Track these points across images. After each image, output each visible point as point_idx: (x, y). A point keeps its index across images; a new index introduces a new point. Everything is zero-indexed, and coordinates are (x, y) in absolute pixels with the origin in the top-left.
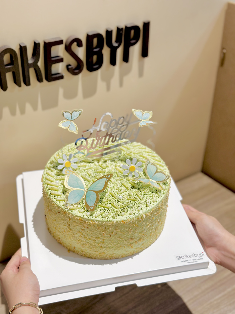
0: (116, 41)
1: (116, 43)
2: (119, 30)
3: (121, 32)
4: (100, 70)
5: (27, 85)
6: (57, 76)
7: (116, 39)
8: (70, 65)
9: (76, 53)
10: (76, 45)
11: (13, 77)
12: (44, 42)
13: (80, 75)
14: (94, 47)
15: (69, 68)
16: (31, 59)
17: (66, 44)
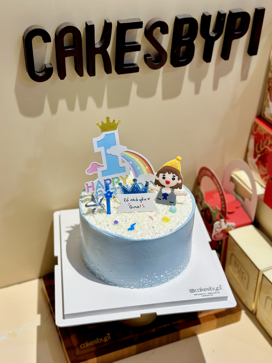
0: (214, 31)
1: (213, 32)
2: (220, 16)
3: (223, 19)
4: (188, 66)
5: (90, 76)
6: (131, 67)
7: (214, 28)
8: (149, 55)
9: (159, 40)
10: (160, 31)
11: (74, 63)
12: (118, 23)
13: (162, 69)
14: (183, 35)
15: (147, 59)
16: (99, 43)
17: (146, 28)
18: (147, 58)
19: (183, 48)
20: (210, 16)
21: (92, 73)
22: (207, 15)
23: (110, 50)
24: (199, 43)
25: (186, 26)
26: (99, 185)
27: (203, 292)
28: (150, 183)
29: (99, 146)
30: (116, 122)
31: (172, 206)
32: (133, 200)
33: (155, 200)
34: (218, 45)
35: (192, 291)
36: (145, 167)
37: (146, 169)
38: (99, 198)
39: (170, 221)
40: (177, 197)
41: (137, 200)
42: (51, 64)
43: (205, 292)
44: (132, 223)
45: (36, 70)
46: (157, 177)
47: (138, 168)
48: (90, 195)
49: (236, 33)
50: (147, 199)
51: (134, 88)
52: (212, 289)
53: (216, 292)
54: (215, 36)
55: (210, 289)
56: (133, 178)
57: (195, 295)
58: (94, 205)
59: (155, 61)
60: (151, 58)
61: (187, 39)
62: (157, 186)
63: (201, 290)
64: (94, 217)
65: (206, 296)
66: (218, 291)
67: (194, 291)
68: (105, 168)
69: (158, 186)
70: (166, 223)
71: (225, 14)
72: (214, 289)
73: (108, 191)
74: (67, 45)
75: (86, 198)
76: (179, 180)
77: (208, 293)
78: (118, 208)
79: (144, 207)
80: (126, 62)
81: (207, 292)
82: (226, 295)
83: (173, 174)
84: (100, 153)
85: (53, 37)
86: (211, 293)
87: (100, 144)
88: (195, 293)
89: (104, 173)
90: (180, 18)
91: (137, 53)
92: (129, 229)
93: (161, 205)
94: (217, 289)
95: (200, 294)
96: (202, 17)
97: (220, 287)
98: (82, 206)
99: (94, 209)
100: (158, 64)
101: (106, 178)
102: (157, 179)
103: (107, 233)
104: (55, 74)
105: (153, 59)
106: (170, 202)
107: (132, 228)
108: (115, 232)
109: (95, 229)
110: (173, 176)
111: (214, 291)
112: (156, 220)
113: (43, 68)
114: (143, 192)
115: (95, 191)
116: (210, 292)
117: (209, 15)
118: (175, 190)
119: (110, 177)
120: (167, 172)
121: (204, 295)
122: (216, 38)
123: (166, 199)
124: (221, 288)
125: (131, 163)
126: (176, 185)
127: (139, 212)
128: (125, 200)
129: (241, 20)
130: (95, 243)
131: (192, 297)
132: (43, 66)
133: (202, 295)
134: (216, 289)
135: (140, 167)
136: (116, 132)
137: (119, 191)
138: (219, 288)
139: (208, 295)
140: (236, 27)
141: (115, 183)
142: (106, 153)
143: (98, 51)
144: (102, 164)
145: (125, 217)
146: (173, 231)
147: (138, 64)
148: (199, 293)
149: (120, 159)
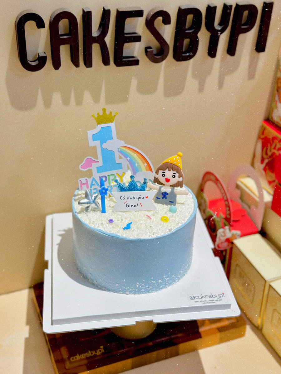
0: (220, 24)
1: (218, 26)
2: (226, 8)
3: (229, 11)
4: (192, 61)
5: (87, 67)
6: (131, 59)
7: (220, 21)
8: (150, 48)
9: (161, 32)
10: (162, 21)
11: (70, 53)
12: (118, 11)
13: (164, 63)
14: (187, 27)
15: (147, 51)
16: (97, 31)
17: (148, 18)
18: (149, 50)
19: (186, 41)
20: (215, 8)
21: (88, 63)
22: (212, 6)
23: (109, 39)
24: (203, 36)
25: (190, 17)
26: (94, 183)
27: (204, 299)
28: (148, 181)
29: (94, 139)
30: (113, 114)
31: (172, 205)
32: (130, 198)
33: (153, 199)
34: (224, 39)
35: (192, 298)
36: (144, 164)
37: (145, 166)
38: (93, 195)
39: (169, 221)
40: (177, 196)
41: (134, 198)
42: (45, 53)
43: (206, 299)
44: (128, 222)
45: (28, 59)
46: (156, 174)
47: (136, 165)
48: (83, 194)
49: (243, 27)
50: (145, 198)
51: (134, 83)
52: (214, 296)
53: (218, 299)
54: (221, 29)
55: (212, 296)
56: (131, 175)
57: (195, 302)
58: (88, 203)
59: (157, 55)
60: (152, 51)
61: (190, 31)
62: (156, 185)
63: (202, 297)
64: (87, 215)
65: (208, 303)
66: (220, 299)
67: (194, 298)
68: (100, 164)
69: (158, 184)
70: (165, 223)
71: (231, 6)
72: (216, 296)
73: (103, 187)
74: (63, 33)
75: (79, 196)
76: (179, 177)
77: (210, 301)
78: (113, 207)
79: (141, 206)
80: (125, 54)
81: (209, 299)
82: (230, 303)
83: (174, 171)
84: (95, 147)
85: (47, 24)
86: (212, 301)
87: (95, 137)
88: (196, 300)
89: (99, 170)
90: (183, 8)
91: (137, 44)
92: (125, 229)
93: (160, 205)
94: (220, 297)
95: (201, 301)
96: (207, 8)
97: (223, 294)
98: (75, 204)
99: (88, 207)
100: (159, 57)
101: (102, 174)
102: (157, 176)
103: (102, 231)
104: (49, 64)
105: (155, 52)
106: (170, 202)
107: (128, 227)
108: (110, 231)
109: (88, 227)
110: (174, 173)
111: (216, 298)
112: (154, 220)
113: (37, 56)
114: (141, 190)
115: (89, 188)
116: (212, 299)
117: (214, 6)
118: (176, 188)
119: (106, 174)
120: (167, 169)
121: (205, 302)
122: (222, 31)
123: (166, 198)
124: (223, 296)
125: (128, 159)
126: (176, 183)
127: (136, 211)
128: (122, 198)
129: (249, 13)
130: (89, 244)
131: (193, 304)
132: (36, 55)
133: (203, 302)
134: (218, 296)
135: (138, 163)
136: (113, 125)
137: (115, 188)
138: (221, 296)
139: (210, 302)
140: (243, 22)
141: (111, 180)
142: (102, 148)
143: (95, 40)
144: (98, 159)
145: (121, 217)
146: (173, 231)
147: (137, 57)
148: (199, 300)
149: (117, 154)
